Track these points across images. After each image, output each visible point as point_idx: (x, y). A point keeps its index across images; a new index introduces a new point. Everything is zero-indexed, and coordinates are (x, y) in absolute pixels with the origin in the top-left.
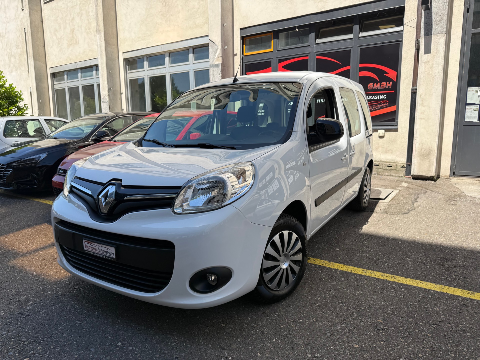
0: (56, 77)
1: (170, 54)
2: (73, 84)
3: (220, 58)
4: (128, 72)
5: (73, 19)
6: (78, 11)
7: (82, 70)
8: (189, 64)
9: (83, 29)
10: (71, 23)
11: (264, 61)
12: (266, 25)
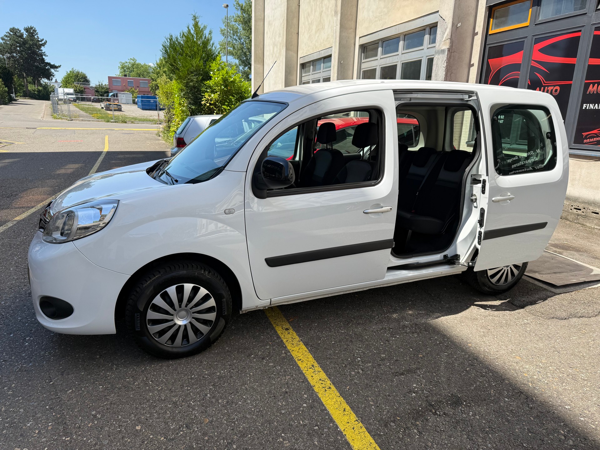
0: (305, 68)
1: (406, 37)
2: (316, 76)
3: (448, 41)
4: (363, 61)
7: (325, 59)
8: (423, 49)
9: (329, 11)
10: (320, 5)
11: (514, 41)
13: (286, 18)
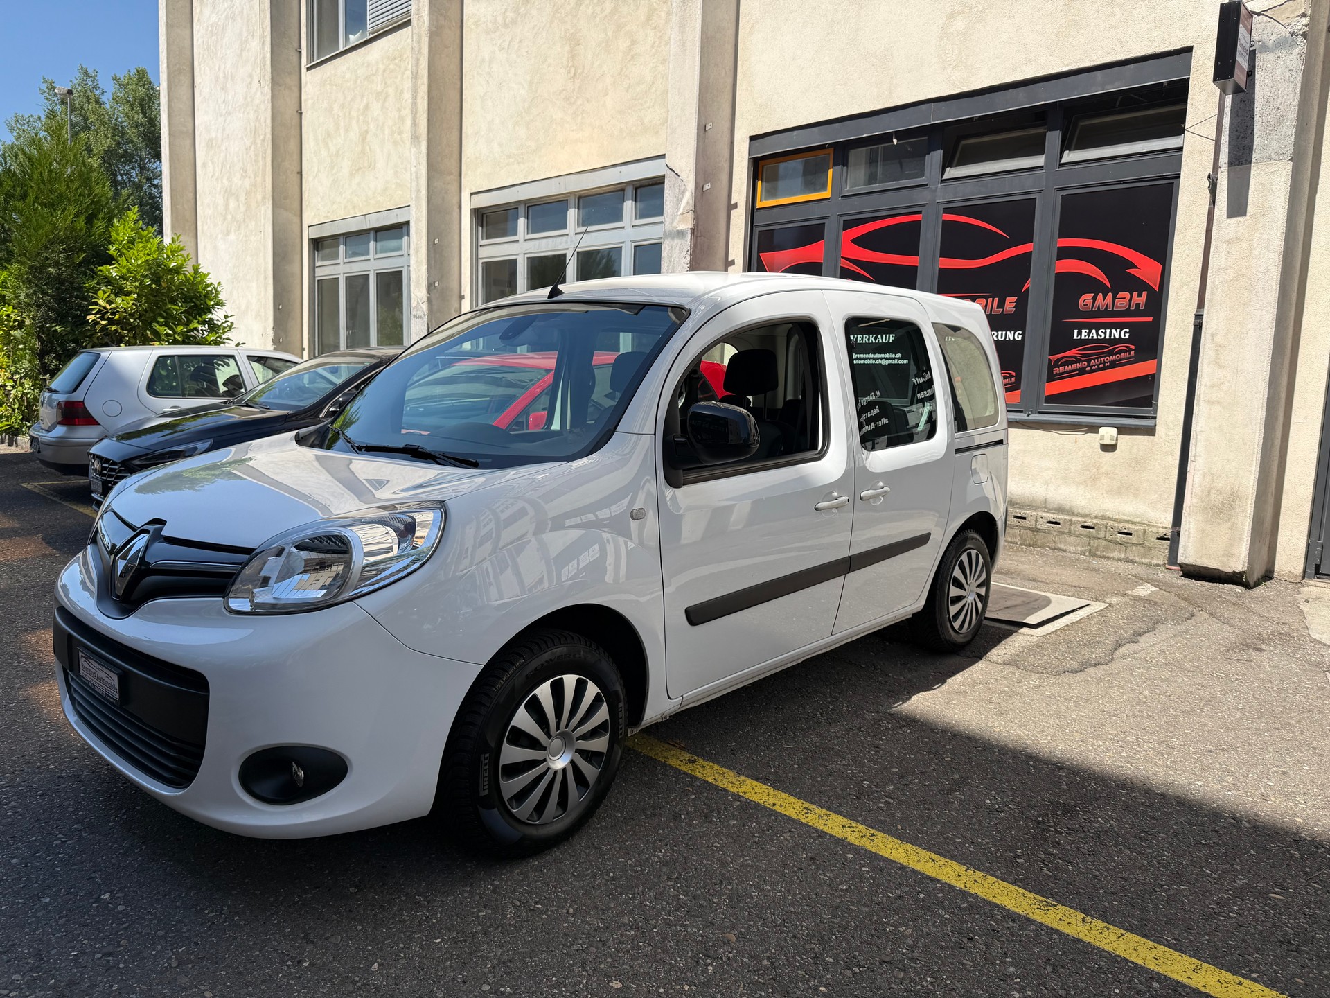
0: (322, 249)
1: (581, 200)
2: (358, 267)
3: (691, 216)
4: (481, 242)
5: (367, 107)
6: (379, 89)
7: (378, 233)
8: (623, 227)
9: (386, 132)
10: (361, 117)
11: (806, 224)
12: (816, 129)
13: (269, 136)
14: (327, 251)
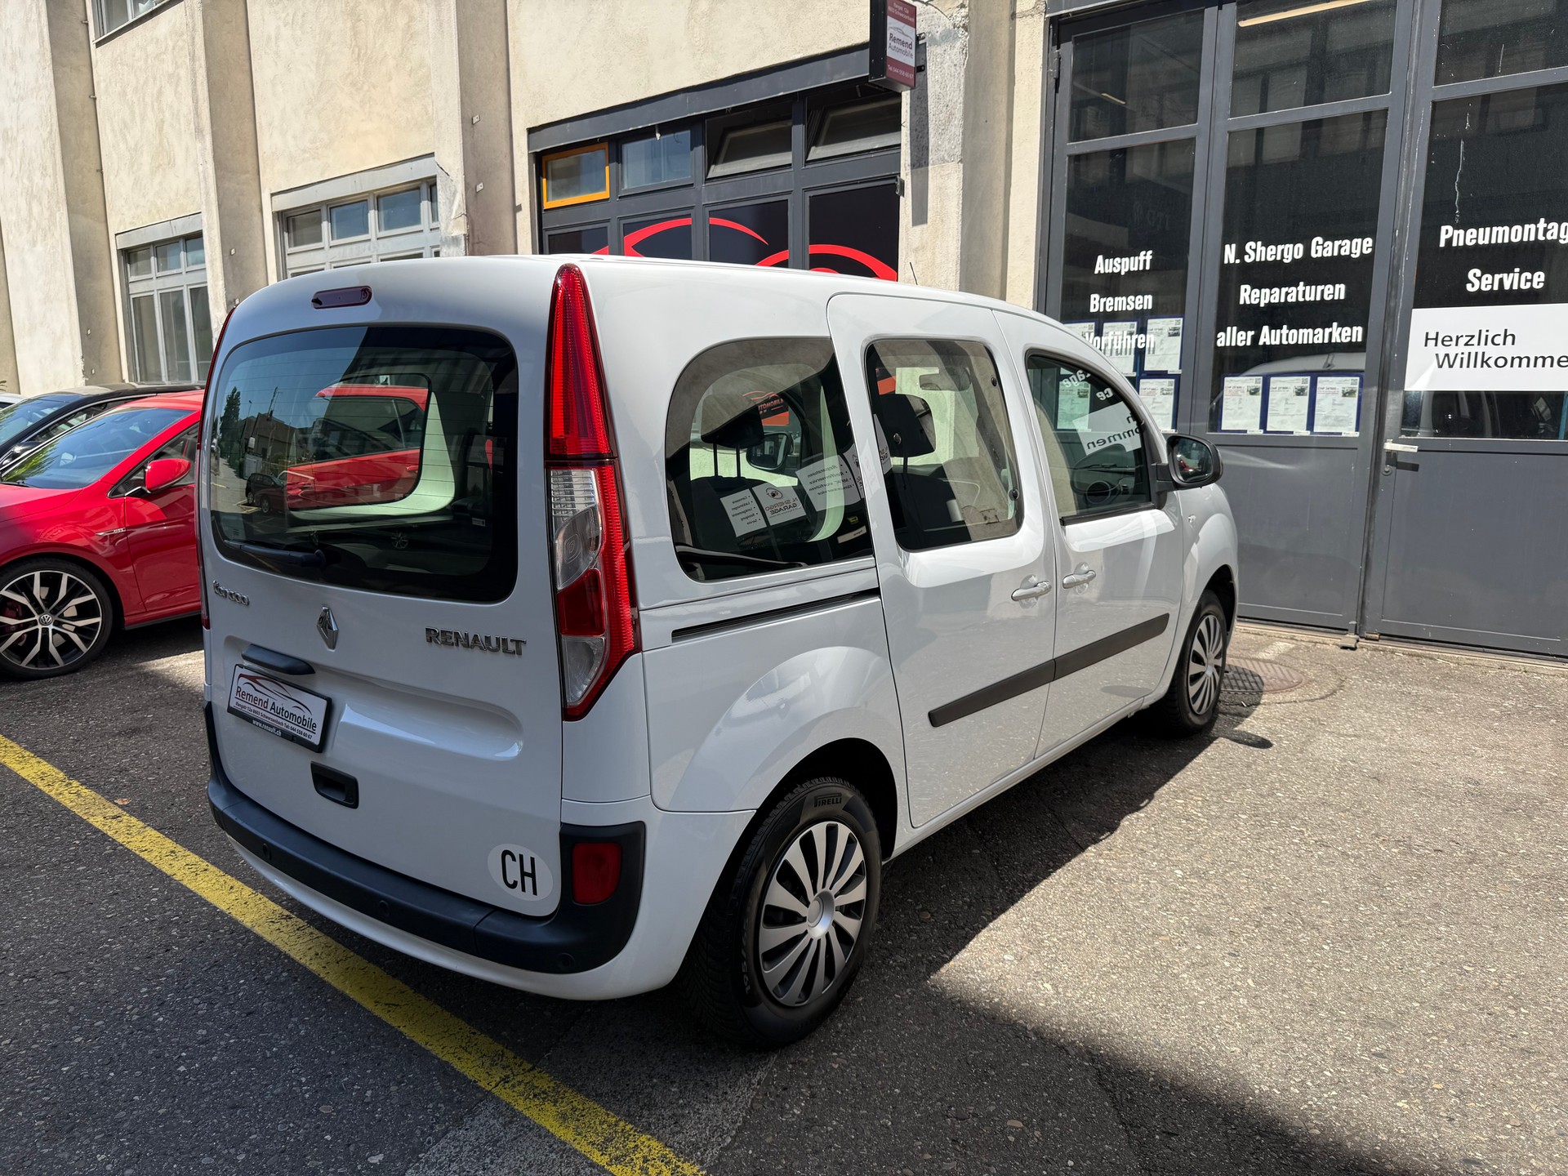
0: (136, 261)
1: (381, 200)
2: (170, 283)
3: (463, 220)
4: (289, 250)
5: (160, 92)
6: (171, 70)
7: (188, 242)
8: (422, 231)
9: (181, 123)
10: (155, 104)
11: (590, 227)
12: (586, 121)
13: (56, 128)
14: (140, 264)
